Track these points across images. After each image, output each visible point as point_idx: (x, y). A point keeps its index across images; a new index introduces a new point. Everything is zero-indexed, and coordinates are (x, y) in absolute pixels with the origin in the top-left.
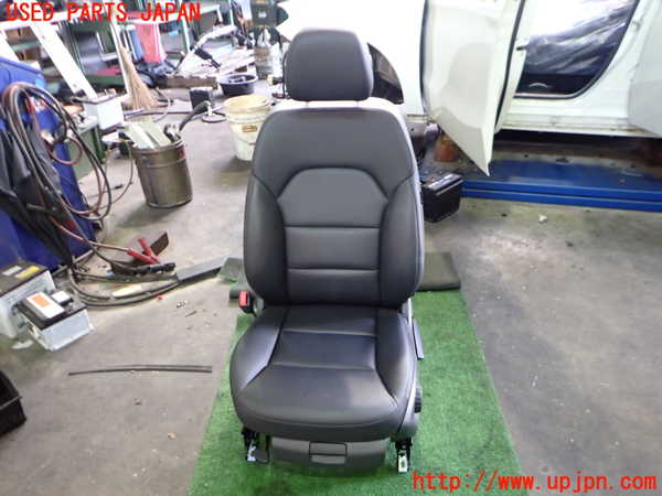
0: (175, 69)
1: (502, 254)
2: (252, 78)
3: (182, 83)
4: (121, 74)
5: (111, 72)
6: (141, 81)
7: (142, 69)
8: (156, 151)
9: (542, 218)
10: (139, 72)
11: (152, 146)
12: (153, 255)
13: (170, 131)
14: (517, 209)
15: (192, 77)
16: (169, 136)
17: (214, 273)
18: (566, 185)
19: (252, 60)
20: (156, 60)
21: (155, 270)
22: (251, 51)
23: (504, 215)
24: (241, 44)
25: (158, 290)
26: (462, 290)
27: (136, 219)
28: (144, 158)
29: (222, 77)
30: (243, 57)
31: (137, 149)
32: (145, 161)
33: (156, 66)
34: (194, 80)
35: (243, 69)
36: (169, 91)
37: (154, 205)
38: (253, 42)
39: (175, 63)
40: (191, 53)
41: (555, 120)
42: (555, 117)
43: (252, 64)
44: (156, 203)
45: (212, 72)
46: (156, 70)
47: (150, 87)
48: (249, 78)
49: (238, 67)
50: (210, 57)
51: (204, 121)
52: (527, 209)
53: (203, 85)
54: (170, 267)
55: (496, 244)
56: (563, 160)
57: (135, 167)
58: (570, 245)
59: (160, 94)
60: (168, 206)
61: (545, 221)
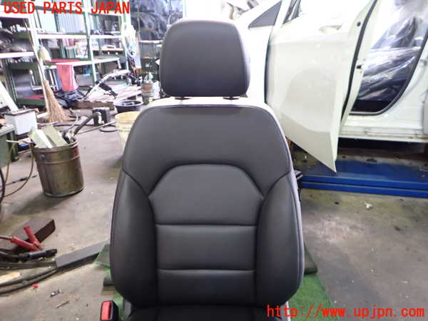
0: (84, 96)
1: (344, 238)
2: (140, 103)
3: (88, 105)
4: (44, 98)
5: (37, 97)
6: (58, 104)
7: (61, 95)
8: (53, 150)
9: (368, 206)
10: (57, 97)
11: (50, 146)
12: (36, 242)
13: (68, 135)
14: (346, 198)
15: (96, 102)
16: (66, 139)
17: (91, 259)
18: (382, 179)
19: (140, 92)
20: (71, 90)
21: (35, 257)
22: (140, 87)
23: (337, 203)
24: (133, 83)
25: (36, 277)
26: (318, 274)
27: (32, 207)
28: (43, 156)
29: (118, 102)
30: (134, 90)
31: (37, 149)
32: (43, 159)
33: (71, 94)
34: (98, 103)
35: (133, 98)
36: (79, 111)
37: (49, 195)
38: (141, 81)
39: (85, 93)
40: (97, 87)
41: (367, 130)
42: (366, 128)
43: (139, 95)
44: (51, 192)
45: (111, 99)
46: (71, 97)
47: (64, 108)
48: (137, 103)
49: (130, 96)
50: (110, 89)
51: (101, 131)
52: (353, 198)
53: (103, 106)
54: (52, 253)
55: (337, 229)
56: (373, 160)
57: (35, 163)
58: (398, 229)
59: (72, 112)
60: (62, 195)
61: (370, 208)
